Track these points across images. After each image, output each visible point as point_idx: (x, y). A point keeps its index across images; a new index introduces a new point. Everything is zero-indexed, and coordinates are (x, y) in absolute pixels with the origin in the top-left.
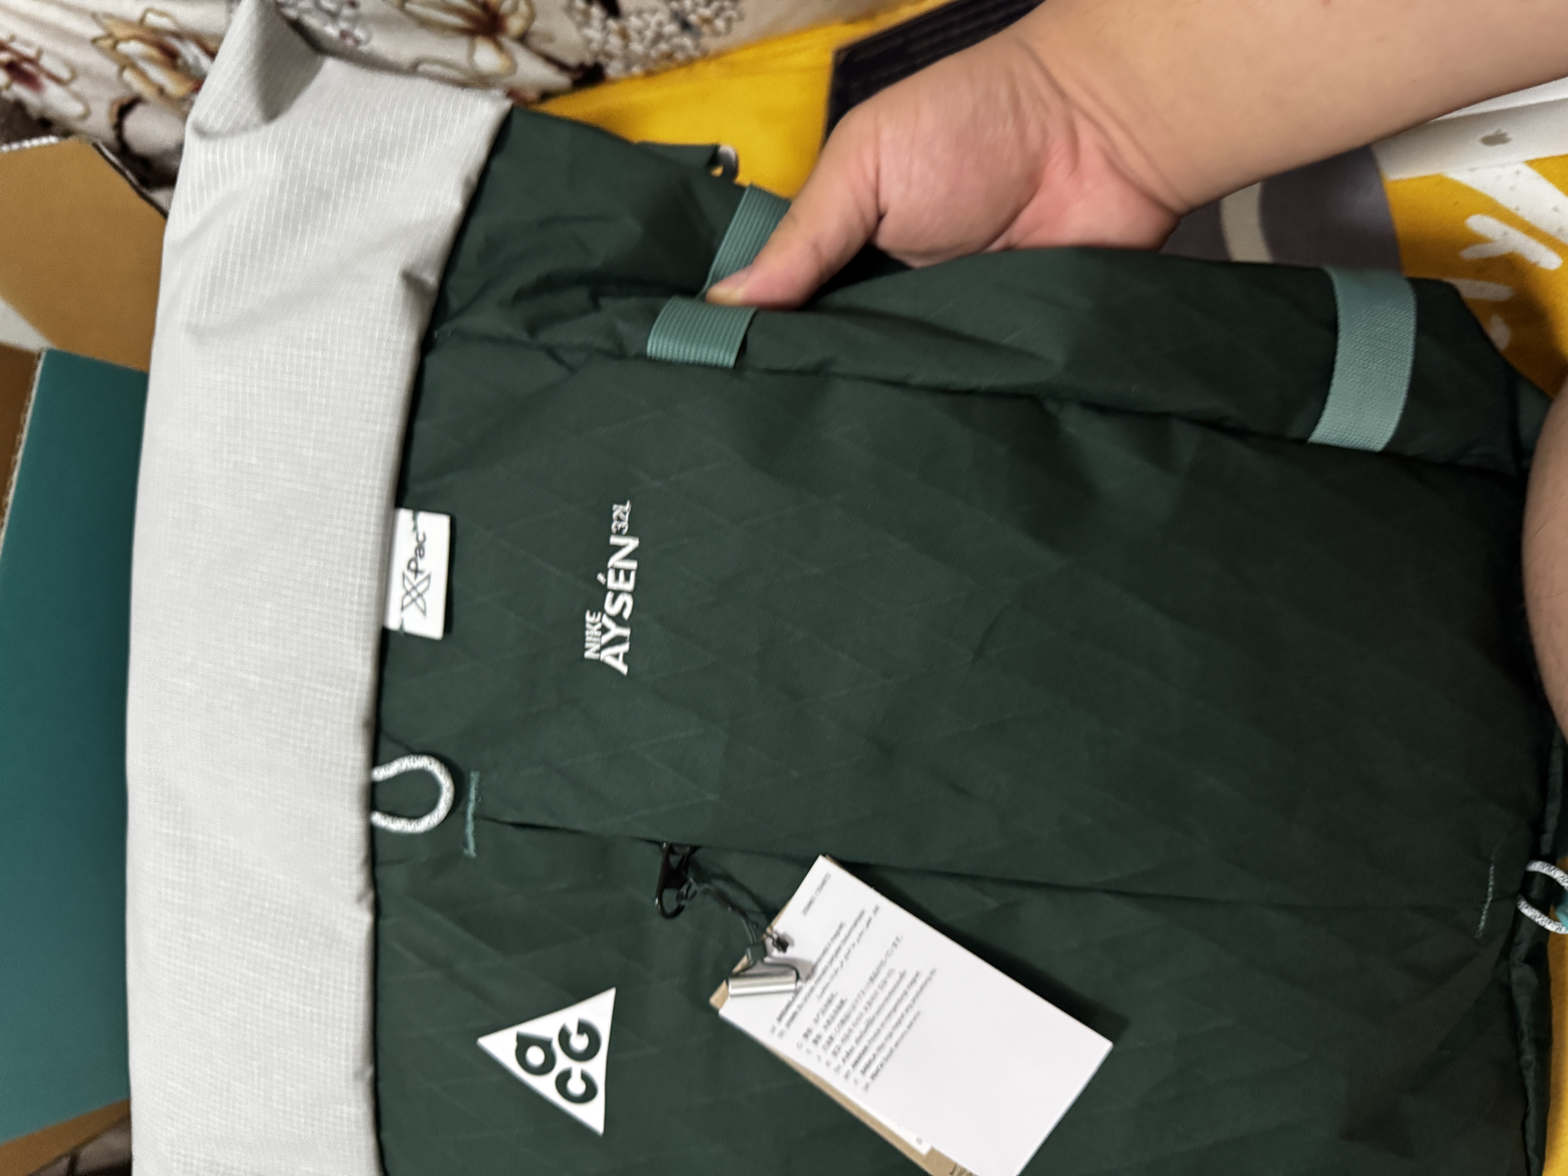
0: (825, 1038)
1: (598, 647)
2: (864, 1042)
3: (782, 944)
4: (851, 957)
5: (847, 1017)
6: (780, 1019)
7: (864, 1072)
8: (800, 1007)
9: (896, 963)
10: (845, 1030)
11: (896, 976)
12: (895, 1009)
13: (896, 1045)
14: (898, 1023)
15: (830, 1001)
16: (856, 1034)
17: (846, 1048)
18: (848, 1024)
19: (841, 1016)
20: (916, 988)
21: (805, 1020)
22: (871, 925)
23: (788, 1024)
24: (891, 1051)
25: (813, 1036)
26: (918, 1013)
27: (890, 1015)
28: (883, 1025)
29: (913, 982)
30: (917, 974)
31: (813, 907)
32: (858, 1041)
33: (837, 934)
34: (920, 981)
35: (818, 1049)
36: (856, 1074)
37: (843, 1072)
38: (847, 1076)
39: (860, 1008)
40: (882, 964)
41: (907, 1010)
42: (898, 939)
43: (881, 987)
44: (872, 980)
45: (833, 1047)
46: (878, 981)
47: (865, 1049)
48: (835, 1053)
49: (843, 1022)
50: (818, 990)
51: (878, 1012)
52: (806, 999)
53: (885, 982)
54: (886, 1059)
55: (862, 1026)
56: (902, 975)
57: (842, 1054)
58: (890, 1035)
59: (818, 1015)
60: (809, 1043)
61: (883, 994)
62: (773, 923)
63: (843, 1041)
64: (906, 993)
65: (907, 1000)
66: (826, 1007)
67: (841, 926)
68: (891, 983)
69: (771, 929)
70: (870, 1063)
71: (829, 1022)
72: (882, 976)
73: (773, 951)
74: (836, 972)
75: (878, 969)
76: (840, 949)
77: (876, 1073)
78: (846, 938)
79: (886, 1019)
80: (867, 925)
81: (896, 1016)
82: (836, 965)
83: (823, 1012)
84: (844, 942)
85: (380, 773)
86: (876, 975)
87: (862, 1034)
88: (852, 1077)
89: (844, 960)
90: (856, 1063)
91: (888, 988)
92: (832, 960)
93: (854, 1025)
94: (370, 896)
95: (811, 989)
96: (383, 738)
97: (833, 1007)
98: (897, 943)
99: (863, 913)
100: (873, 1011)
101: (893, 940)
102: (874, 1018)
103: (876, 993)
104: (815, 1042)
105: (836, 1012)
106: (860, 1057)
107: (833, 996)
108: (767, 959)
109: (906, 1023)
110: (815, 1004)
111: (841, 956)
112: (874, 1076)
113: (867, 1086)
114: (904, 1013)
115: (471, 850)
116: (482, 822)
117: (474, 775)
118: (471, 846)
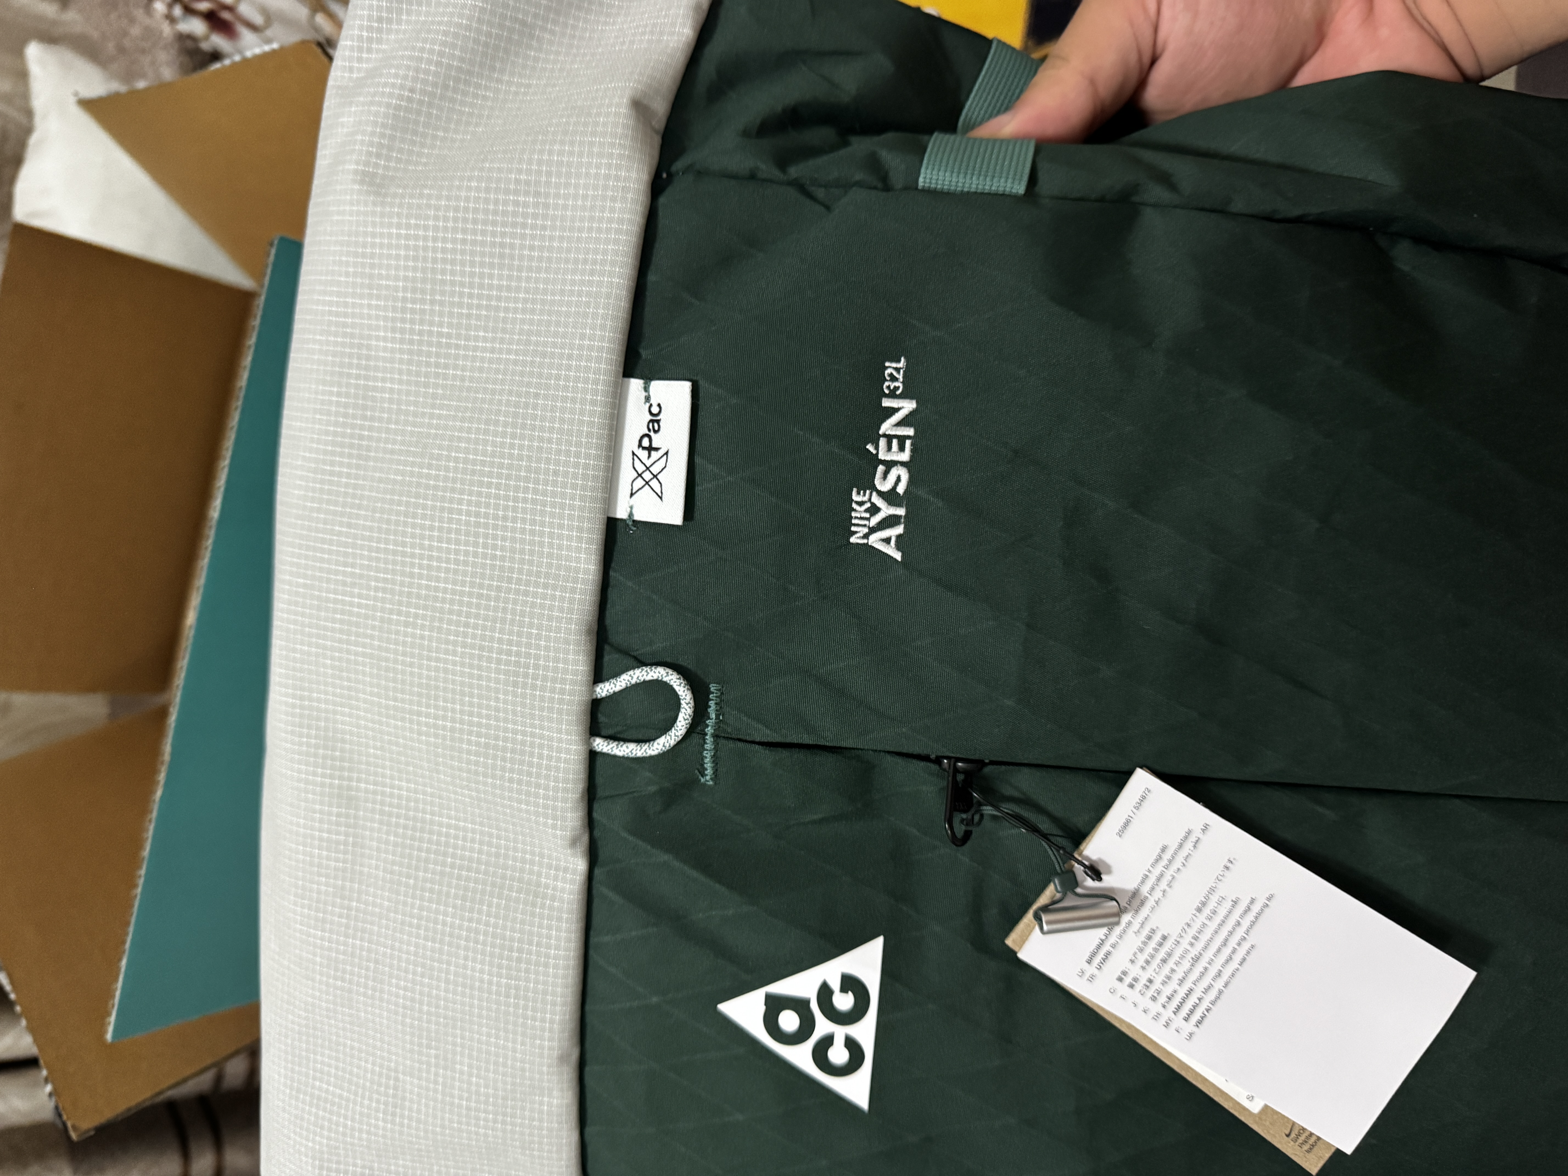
0: (1143, 981)
1: (866, 530)
2: (1188, 985)
3: (1095, 872)
4: (1175, 884)
5: (1169, 955)
6: (1089, 962)
7: (1186, 1019)
8: (1114, 946)
9: (1228, 889)
10: (1166, 970)
11: (1228, 904)
12: (1225, 943)
13: (1226, 986)
14: (1229, 959)
15: (1149, 938)
16: (1180, 974)
17: (1167, 991)
18: (1171, 964)
19: (1162, 954)
20: (1250, 917)
21: (1119, 961)
22: (1200, 846)
23: (1099, 968)
24: (1221, 992)
25: (1128, 980)
26: (1253, 947)
28: (1211, 962)
29: (1248, 909)
30: (1253, 901)
31: (1130, 828)
32: (1181, 982)
33: (1159, 859)
34: (1256, 908)
35: (1133, 995)
36: (1178, 1021)
37: (1163, 1020)
38: (1167, 1025)
39: (1184, 944)
40: (1212, 890)
41: (1239, 944)
42: (1230, 861)
43: (1210, 918)
44: (1199, 910)
45: (1151, 992)
46: (1207, 911)
47: (1191, 991)
48: (1154, 999)
49: (1164, 961)
50: (1136, 926)
51: (1206, 948)
52: (1121, 937)
53: (1214, 912)
54: (1213, 1003)
55: (1186, 965)
56: (1235, 903)
57: (1163, 999)
58: (1219, 974)
59: (1135, 954)
60: (1123, 988)
61: (1213, 925)
62: (1082, 847)
63: (1164, 983)
64: (1238, 924)
65: (1240, 932)
66: (1145, 943)
67: (1164, 849)
68: (1222, 912)
69: (1080, 854)
70: (1195, 1006)
71: (1147, 962)
72: (1212, 905)
73: (1085, 880)
74: (1157, 903)
75: (1207, 898)
76: (1162, 875)
77: (1202, 1018)
78: (1170, 861)
79: (1215, 955)
80: (1195, 847)
81: (1227, 951)
82: (1158, 894)
83: (1141, 950)
84: (1167, 867)
85: (604, 689)
86: (1204, 904)
87: (1187, 973)
88: (1173, 1026)
89: (1167, 888)
90: (1178, 1008)
91: (1218, 919)
92: (1153, 889)
93: (1177, 964)
94: (585, 838)
95: (1129, 923)
96: (607, 648)
97: (1153, 944)
98: (1229, 865)
99: (1189, 833)
100: (1199, 946)
101: (1225, 862)
102: (1201, 954)
103: (1204, 925)
104: (1131, 986)
105: (1156, 950)
106: (1184, 1000)
107: (1153, 931)
108: (1079, 890)
109: (1238, 957)
110: (1132, 941)
111: (1163, 884)
112: (1199, 1023)
113: (1191, 1035)
114: (1236, 948)
115: (708, 777)
116: (723, 742)
117: (713, 687)
118: (709, 773)
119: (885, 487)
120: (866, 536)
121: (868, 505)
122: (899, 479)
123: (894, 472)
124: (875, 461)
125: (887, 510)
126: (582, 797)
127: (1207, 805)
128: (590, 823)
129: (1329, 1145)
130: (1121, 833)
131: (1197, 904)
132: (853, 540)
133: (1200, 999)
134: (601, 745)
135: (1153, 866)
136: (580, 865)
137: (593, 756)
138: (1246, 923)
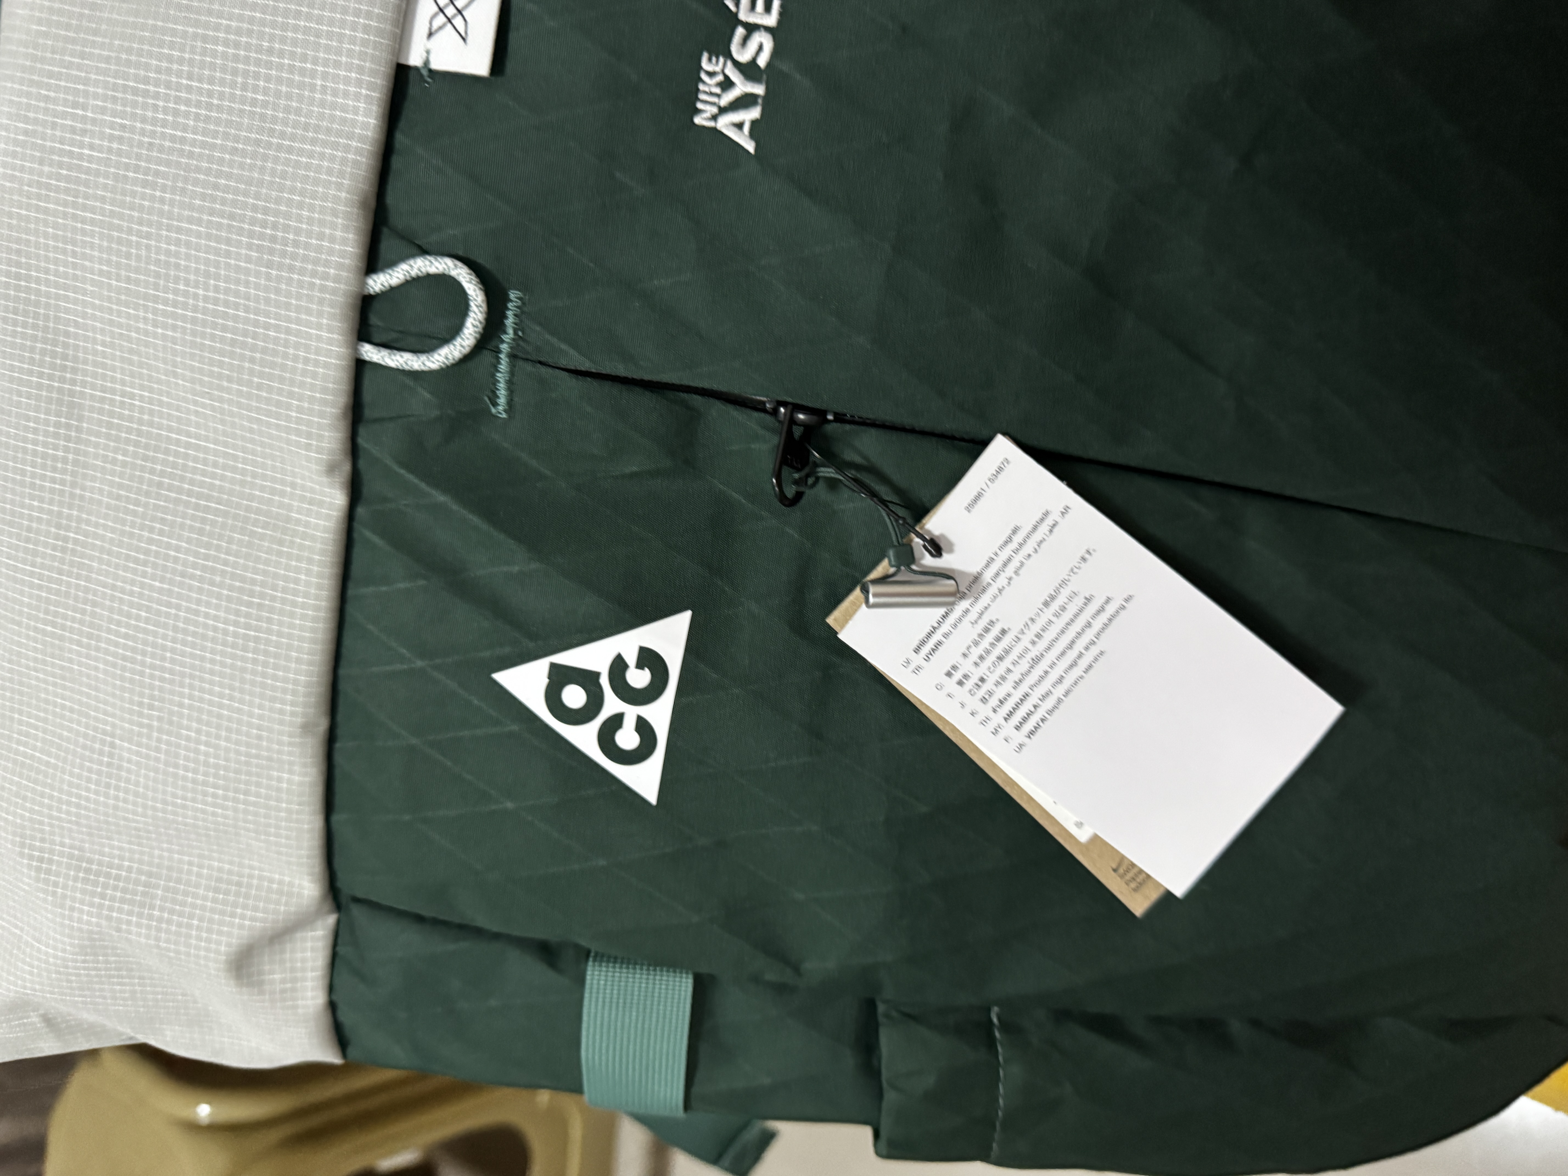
0: (974, 679)
1: (715, 110)
2: (1024, 688)
3: (936, 547)
4: (1023, 572)
5: (1007, 652)
6: (917, 650)
7: (1017, 728)
8: (946, 635)
9: (1081, 584)
10: (1001, 669)
11: (1079, 601)
12: (1071, 645)
13: (1067, 693)
14: (1074, 664)
15: (987, 630)
16: (1016, 676)
17: (1000, 693)
18: (1007, 663)
19: (998, 651)
20: (1103, 618)
21: (950, 654)
22: (1055, 530)
23: (927, 659)
24: (1059, 701)
25: (958, 676)
26: (1102, 653)
27: (1063, 653)
28: (1053, 665)
29: (1101, 610)
30: (1108, 600)
31: (980, 503)
32: (1017, 684)
33: (1009, 540)
34: (1111, 609)
35: (963, 693)
36: (1008, 729)
37: (991, 726)
38: (995, 732)
39: (1025, 641)
40: (1064, 583)
41: (1087, 648)
42: (1088, 552)
43: (1057, 615)
44: (1046, 604)
45: (981, 693)
46: (1055, 606)
47: (1026, 695)
48: (984, 700)
49: (1000, 658)
50: (973, 615)
51: (1048, 648)
52: (955, 626)
53: (1063, 609)
54: (1050, 712)
55: (1024, 665)
56: (1088, 600)
57: (994, 702)
58: (1061, 680)
59: (969, 648)
60: (951, 684)
61: (1060, 623)
62: (924, 521)
63: (997, 684)
64: (1089, 625)
65: (1089, 635)
66: (981, 636)
67: (1015, 531)
68: (1072, 609)
69: (922, 528)
70: (1029, 714)
71: (981, 658)
72: (1061, 600)
73: (923, 557)
74: (1000, 591)
75: (1057, 591)
76: (1009, 560)
77: (1036, 728)
78: (1021, 545)
79: (1058, 659)
80: (1051, 531)
81: (1072, 655)
82: (1002, 581)
83: (976, 643)
84: (1016, 551)
85: (378, 283)
86: (1053, 598)
87: (1025, 675)
88: (1003, 733)
89: (1014, 576)
90: (1010, 714)
91: (1067, 616)
92: (997, 574)
93: (1015, 663)
94: (347, 467)
95: (967, 611)
96: (385, 230)
97: (990, 638)
98: (1087, 556)
99: (1046, 514)
100: (1042, 645)
101: (1082, 552)
102: (1042, 655)
103: (1050, 622)
104: (960, 683)
105: (992, 645)
106: (1017, 706)
107: (992, 623)
108: (914, 567)
109: (1083, 663)
110: (967, 632)
111: (1010, 570)
112: (1032, 733)
113: (1021, 746)
114: (1083, 651)
115: (500, 408)
116: (520, 363)
117: (513, 295)
118: (502, 400)
119: (744, 57)
120: (714, 118)
121: (720, 78)
122: (760, 48)
124: (733, 20)
125: (742, 87)
126: (345, 414)
127: (1070, 485)
128: (354, 450)
129: (1158, 885)
130: (969, 508)
131: (1045, 597)
132: (698, 120)
133: (1035, 707)
134: (370, 353)
135: (1001, 548)
136: (338, 499)
137: (360, 366)
138: (1097, 625)
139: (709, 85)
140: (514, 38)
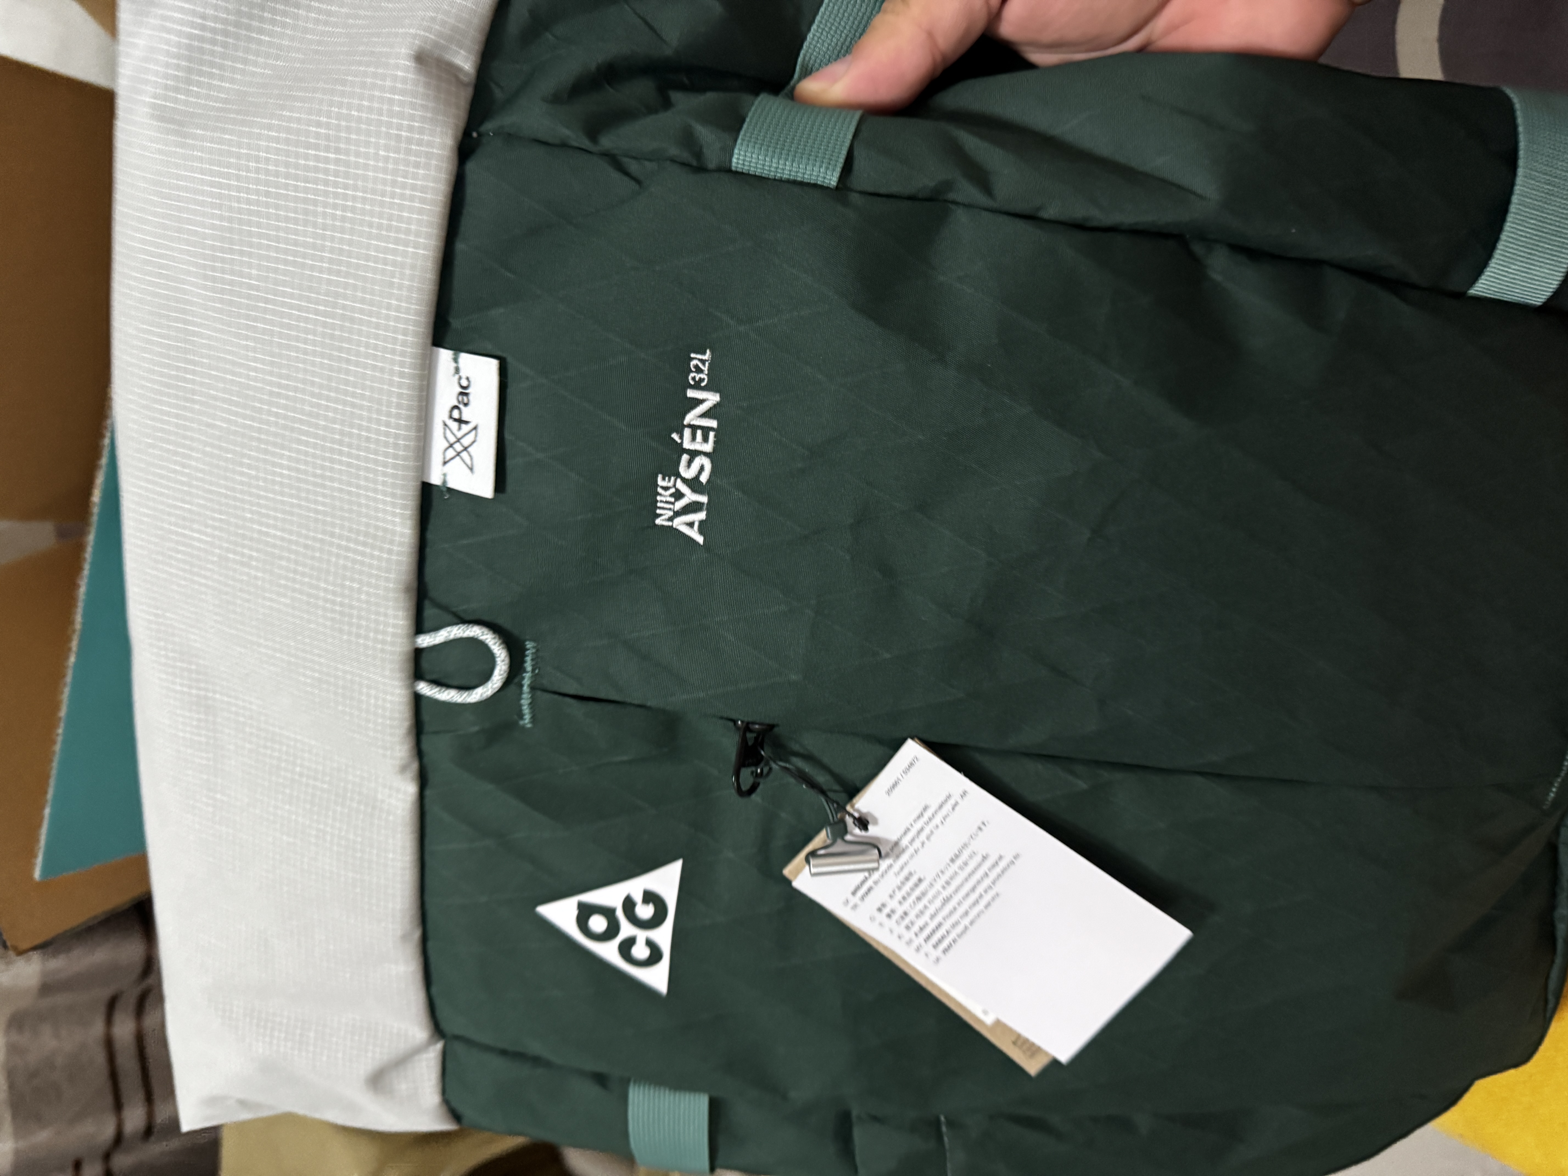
0: (900, 911)
2: (939, 919)
3: (863, 823)
4: (933, 838)
5: (924, 894)
6: (854, 893)
7: (935, 946)
8: (876, 883)
9: (979, 846)
10: (920, 906)
11: (978, 858)
12: (973, 889)
13: (972, 923)
14: (976, 902)
15: (907, 879)
16: (932, 909)
17: (920, 922)
18: (925, 901)
19: (917, 892)
20: (998, 870)
21: (879, 896)
22: (957, 808)
23: (863, 898)
24: (966, 928)
25: (886, 911)
26: (997, 895)
27: (967, 895)
28: (959, 904)
29: (996, 864)
30: (1001, 857)
31: (897, 789)
32: (932, 917)
33: (920, 816)
34: (1002, 864)
35: (892, 923)
36: (928, 947)
37: (915, 945)
38: (918, 949)
39: (938, 886)
40: (965, 846)
41: (986, 891)
42: (984, 824)
43: (961, 868)
44: (952, 860)
45: (907, 921)
46: (959, 862)
47: (940, 925)
48: (908, 928)
49: (919, 899)
50: (896, 869)
51: (957, 891)
52: (882, 877)
53: (966, 864)
54: (960, 936)
55: (938, 903)
56: (985, 858)
57: (916, 928)
58: (966, 913)
59: (894, 892)
60: (882, 917)
61: (963, 875)
62: (854, 801)
63: (917, 916)
64: (986, 875)
65: (987, 882)
66: (903, 883)
67: (926, 808)
68: (972, 865)
69: (853, 807)
70: (943, 937)
71: (904, 898)
72: (964, 858)
73: (853, 829)
74: (916, 852)
75: (960, 851)
76: (922, 829)
77: (949, 947)
78: (930, 819)
79: (964, 898)
80: (953, 809)
81: (973, 897)
82: (917, 844)
83: (899, 888)
84: (927, 823)
85: (425, 641)
86: (957, 856)
87: (937, 911)
88: (922, 952)
89: (926, 841)
90: (928, 938)
91: (969, 869)
92: (913, 840)
93: (930, 902)
94: (415, 766)
95: (890, 866)
96: (427, 604)
97: (910, 884)
98: (983, 827)
99: (949, 797)
100: (950, 890)
101: (979, 823)
102: (951, 896)
103: (956, 873)
104: (889, 916)
105: (912, 889)
106: (934, 932)
107: (911, 874)
108: (848, 837)
109: (983, 903)
110: (891, 881)
111: (923, 836)
112: (945, 951)
113: (938, 960)
114: (983, 893)
115: (527, 721)
116: (539, 693)
117: (529, 645)
118: (527, 717)
123: (698, 461)
124: (680, 450)
126: (409, 733)
127: (967, 775)
128: (419, 752)
129: (1047, 1054)
130: (889, 792)
131: (952, 855)
132: (658, 521)
133: (948, 932)
134: (424, 688)
135: (915, 821)
136: (409, 789)
137: (418, 700)
138: (993, 875)
139: (664, 496)
140: (510, 463)
